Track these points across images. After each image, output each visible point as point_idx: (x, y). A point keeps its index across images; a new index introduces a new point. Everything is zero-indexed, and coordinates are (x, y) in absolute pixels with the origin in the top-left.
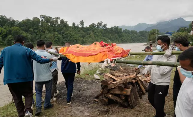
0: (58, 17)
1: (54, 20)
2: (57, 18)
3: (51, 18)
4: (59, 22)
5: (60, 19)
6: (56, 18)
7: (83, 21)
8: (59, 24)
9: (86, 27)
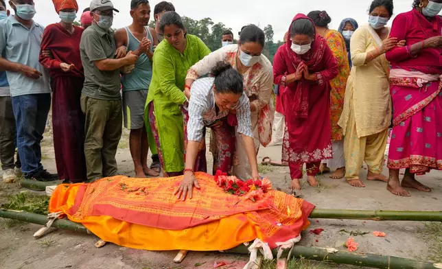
0: (209, 18)
1: (199, 25)
2: (206, 21)
3: (192, 21)
4: (211, 32)
5: (212, 23)
6: (202, 20)
7: (270, 26)
8: (209, 37)
9: (279, 42)
